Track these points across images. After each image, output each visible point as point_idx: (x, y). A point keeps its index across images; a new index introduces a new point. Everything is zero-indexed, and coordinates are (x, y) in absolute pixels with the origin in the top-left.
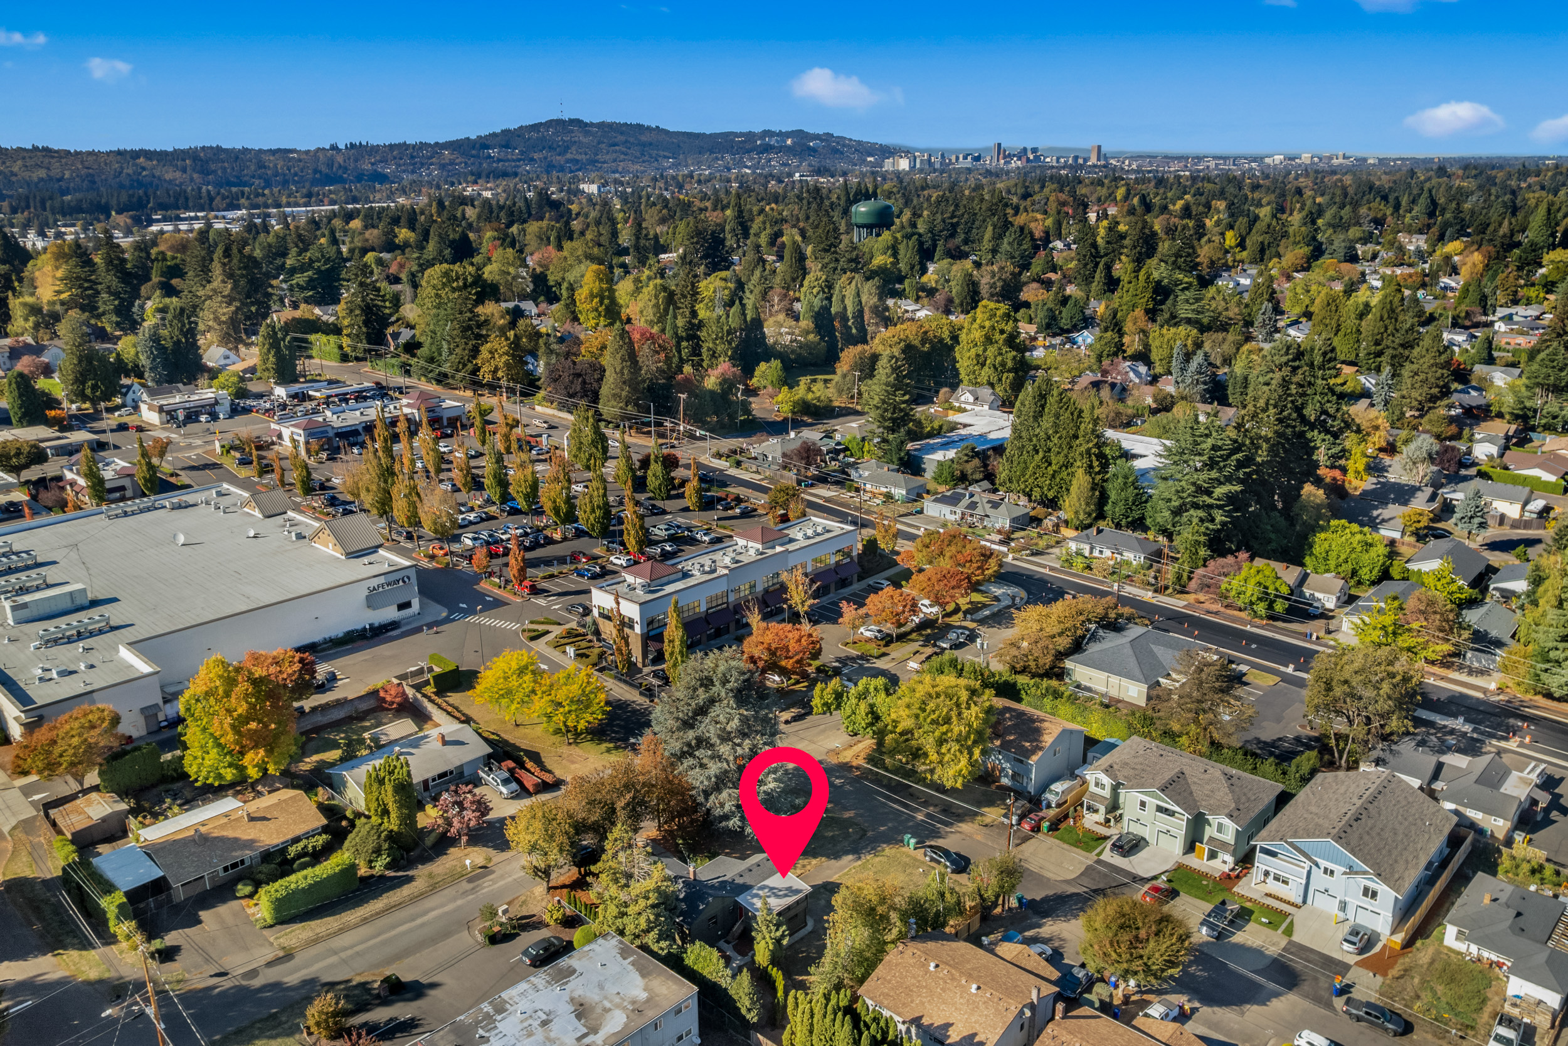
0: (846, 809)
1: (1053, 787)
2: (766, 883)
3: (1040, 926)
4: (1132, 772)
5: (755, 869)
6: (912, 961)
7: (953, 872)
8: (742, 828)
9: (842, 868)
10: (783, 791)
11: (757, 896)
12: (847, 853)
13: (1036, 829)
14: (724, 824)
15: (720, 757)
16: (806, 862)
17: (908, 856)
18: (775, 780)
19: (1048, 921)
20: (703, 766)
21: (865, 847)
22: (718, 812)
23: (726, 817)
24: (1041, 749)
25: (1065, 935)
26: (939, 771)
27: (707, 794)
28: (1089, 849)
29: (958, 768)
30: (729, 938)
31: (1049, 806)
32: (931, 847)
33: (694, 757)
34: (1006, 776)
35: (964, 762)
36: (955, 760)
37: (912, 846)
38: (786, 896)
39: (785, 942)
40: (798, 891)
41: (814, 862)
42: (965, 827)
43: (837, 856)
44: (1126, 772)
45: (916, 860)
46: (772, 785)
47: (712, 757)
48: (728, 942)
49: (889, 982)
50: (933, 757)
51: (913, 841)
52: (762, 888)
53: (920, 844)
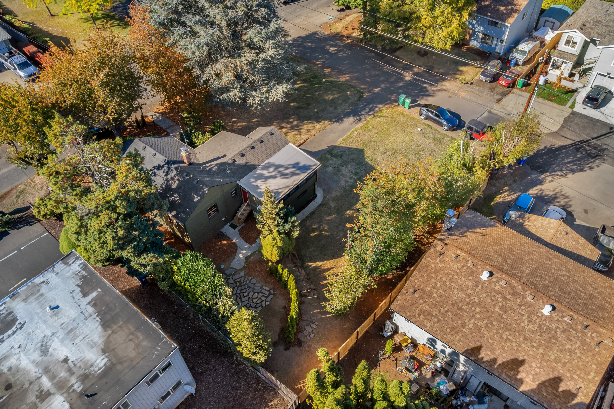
0: (342, 73)
1: (520, 47)
2: (272, 160)
3: (541, 182)
4: (605, 29)
5: (258, 146)
6: (456, 266)
7: (449, 129)
8: (244, 100)
9: (345, 131)
10: (284, 58)
11: (261, 177)
12: (348, 115)
13: (512, 85)
14: (224, 96)
15: (212, 24)
16: (310, 126)
17: (404, 115)
18: (275, 46)
19: (547, 177)
20: (194, 34)
21: (364, 108)
22: (216, 84)
23: (226, 89)
24: (516, 11)
25: (567, 191)
26: (429, 33)
27: (202, 65)
28: (563, 103)
29: (449, 30)
30: (235, 221)
31: (516, 64)
32: (425, 106)
33: (183, 24)
34: (476, 39)
35: (455, 24)
36: (447, 23)
37: (406, 106)
38: (293, 174)
39: (295, 235)
40: (305, 168)
41: (318, 126)
42: (448, 85)
43: (339, 120)
44: (599, 29)
45: (413, 119)
46: (271, 52)
47: (202, 24)
48: (234, 227)
49: (430, 295)
50: (426, 20)
51: (408, 101)
52: (266, 167)
53: (414, 104)
